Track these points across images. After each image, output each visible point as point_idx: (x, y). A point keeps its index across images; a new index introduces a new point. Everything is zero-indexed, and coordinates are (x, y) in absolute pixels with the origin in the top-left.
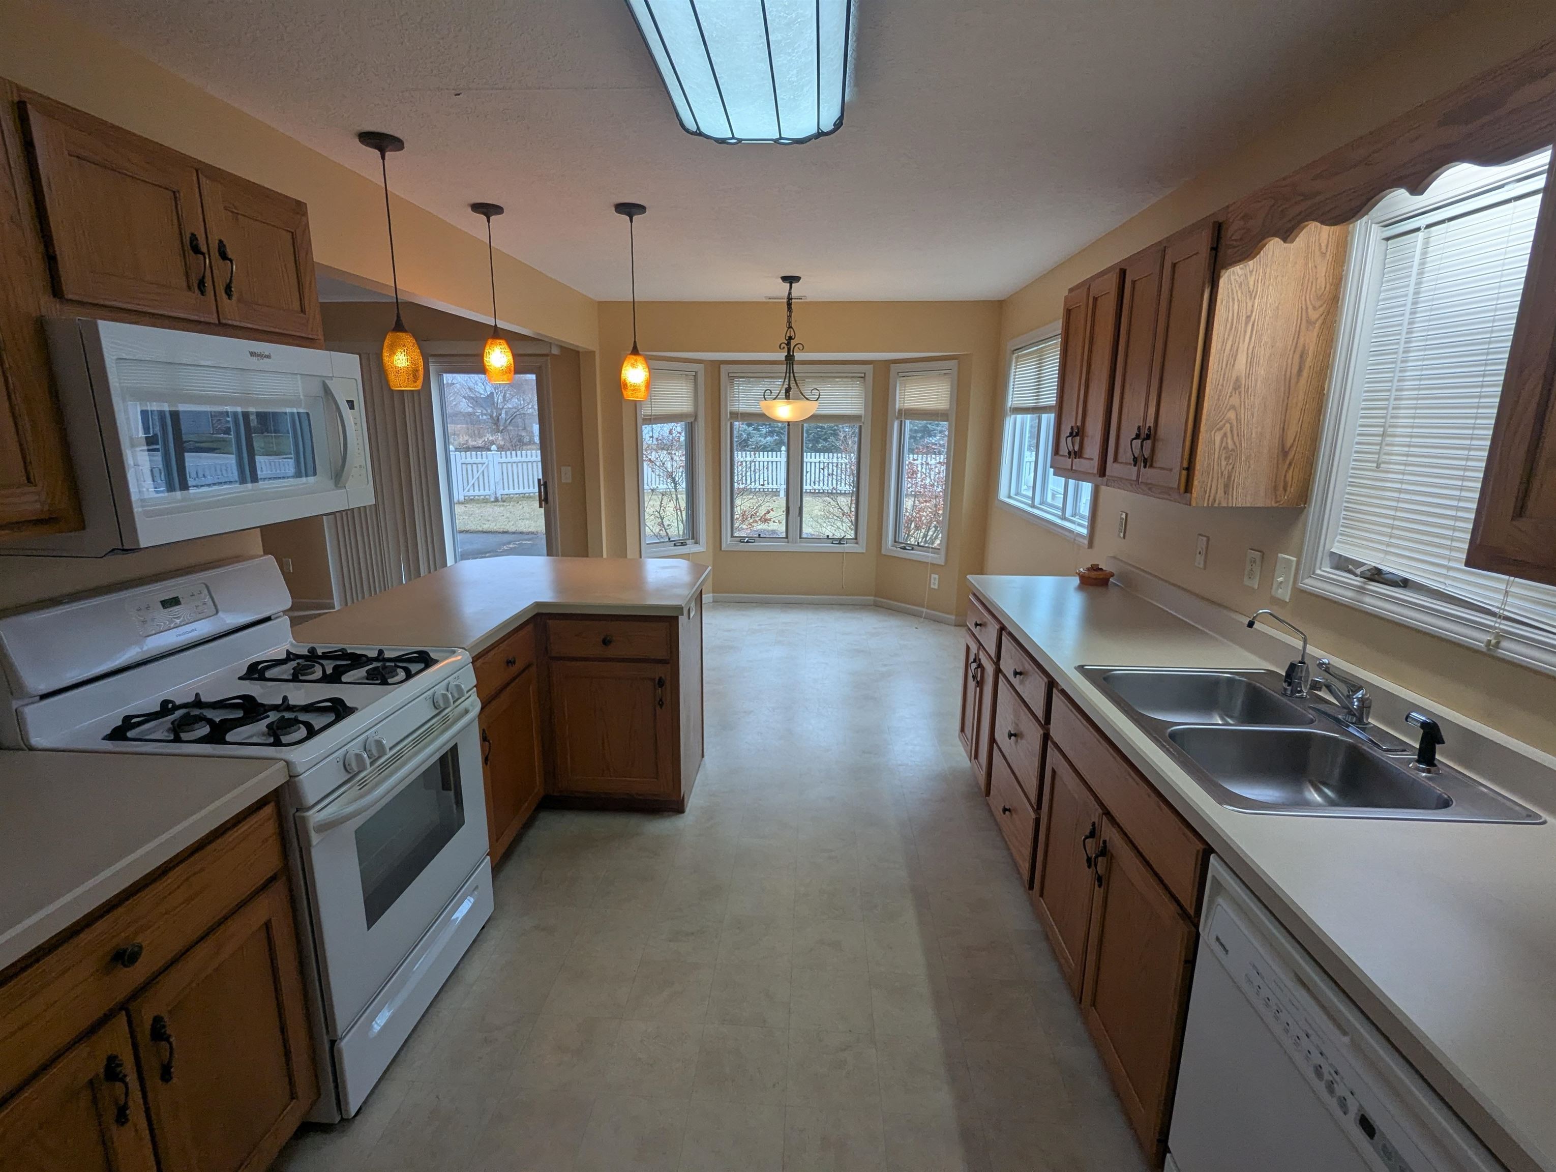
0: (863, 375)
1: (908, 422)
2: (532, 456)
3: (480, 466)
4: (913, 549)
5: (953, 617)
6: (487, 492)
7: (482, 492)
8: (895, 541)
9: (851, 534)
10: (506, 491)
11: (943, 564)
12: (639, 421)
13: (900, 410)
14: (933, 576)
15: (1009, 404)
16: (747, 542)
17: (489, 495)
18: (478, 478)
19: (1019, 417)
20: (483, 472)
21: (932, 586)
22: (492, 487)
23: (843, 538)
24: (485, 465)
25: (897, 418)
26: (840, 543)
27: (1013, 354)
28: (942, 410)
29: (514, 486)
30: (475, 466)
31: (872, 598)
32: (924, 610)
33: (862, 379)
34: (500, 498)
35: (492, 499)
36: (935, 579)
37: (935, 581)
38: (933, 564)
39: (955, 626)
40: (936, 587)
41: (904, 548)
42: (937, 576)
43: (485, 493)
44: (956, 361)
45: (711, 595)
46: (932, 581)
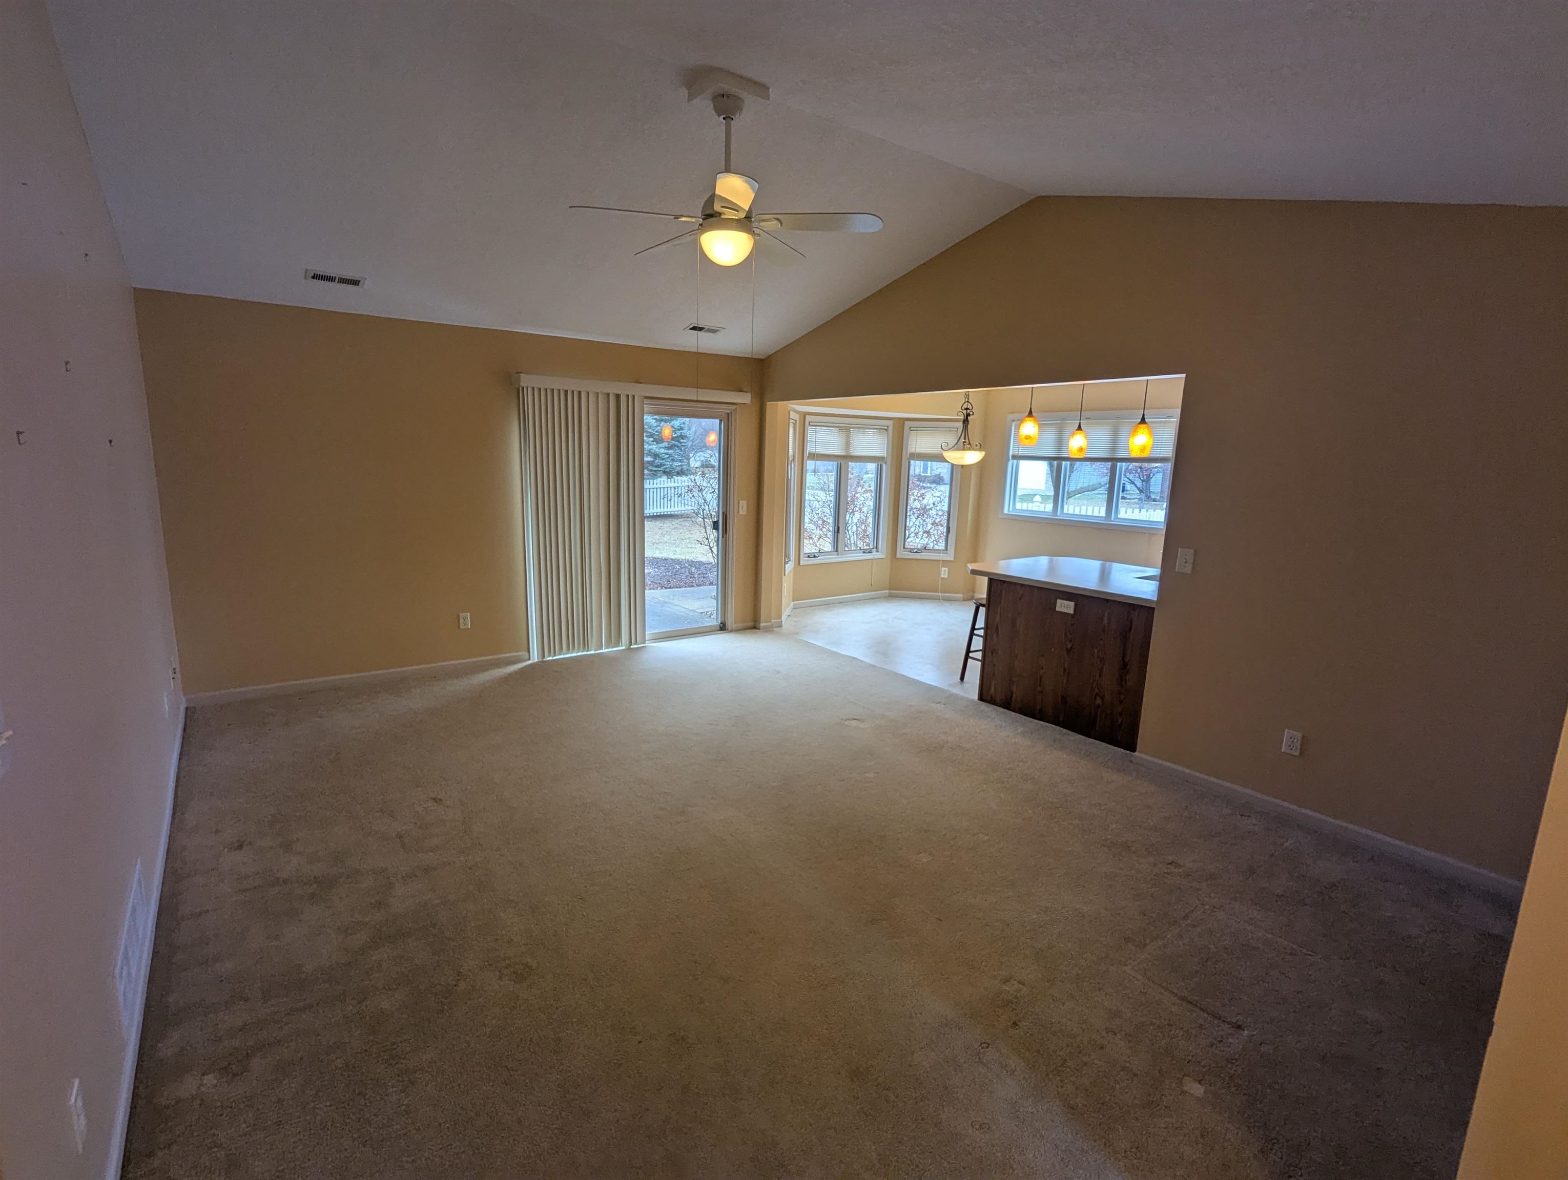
0: (887, 428)
2: (650, 484)
5: (961, 595)
8: (904, 548)
11: (953, 560)
13: (911, 454)
14: (943, 569)
15: (1011, 453)
21: (943, 576)
25: (908, 460)
31: (887, 591)
32: (939, 594)
33: (886, 431)
37: (944, 572)
38: (944, 561)
39: (963, 601)
40: (946, 576)
41: (913, 552)
42: (947, 569)
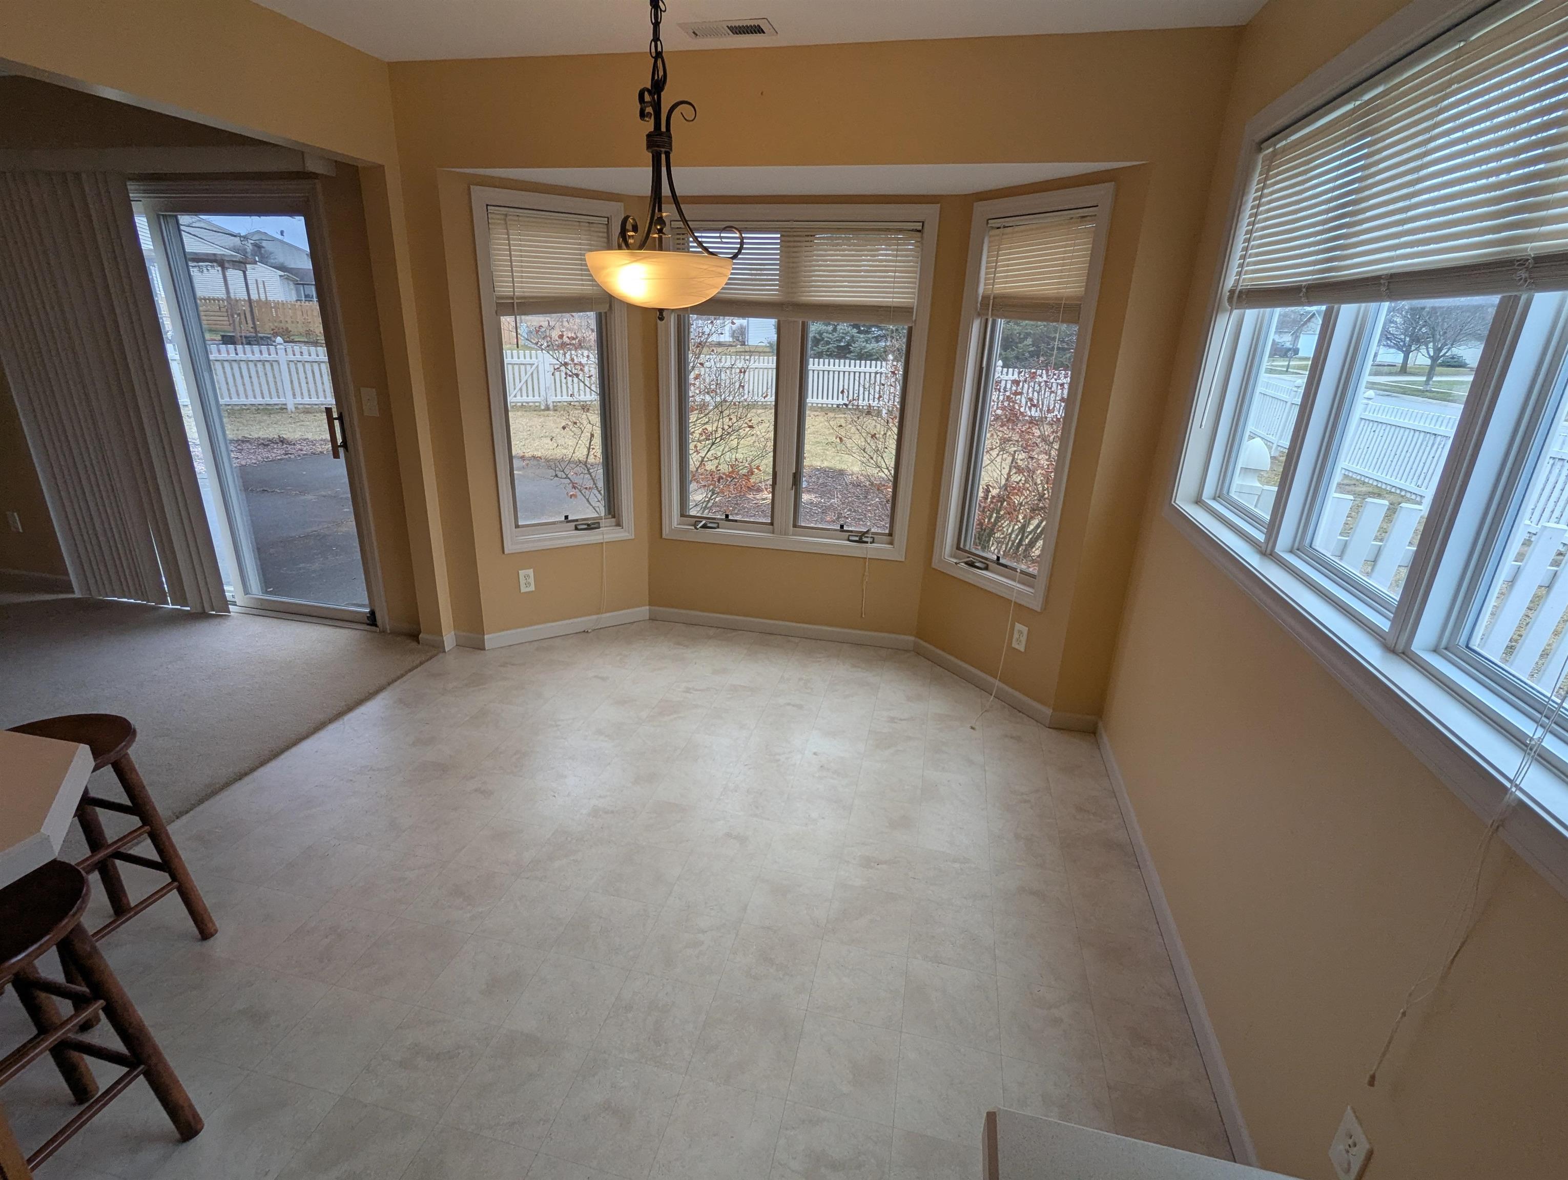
0: (918, 226)
1: (1001, 323)
3: (528, 367)
4: (986, 568)
5: (1048, 711)
6: (537, 398)
7: (531, 398)
8: (958, 548)
9: (880, 527)
10: (559, 398)
11: (1039, 610)
12: (488, 310)
13: (986, 298)
14: (1018, 626)
15: (1230, 283)
16: (704, 526)
17: (540, 402)
18: (527, 381)
19: (1251, 314)
20: (532, 374)
21: (1015, 645)
22: (543, 393)
23: (867, 532)
24: (534, 367)
25: (979, 315)
26: (860, 541)
27: (1260, 150)
28: (1067, 298)
29: (562, 392)
30: (522, 367)
31: (912, 638)
32: (997, 683)
33: (919, 234)
34: (551, 406)
35: (543, 407)
36: (1020, 632)
37: (1020, 636)
38: (1019, 606)
39: (1052, 728)
40: (1022, 648)
41: (971, 564)
42: (1025, 629)
43: (534, 400)
44: (1110, 186)
45: (647, 607)
46: (1016, 635)
